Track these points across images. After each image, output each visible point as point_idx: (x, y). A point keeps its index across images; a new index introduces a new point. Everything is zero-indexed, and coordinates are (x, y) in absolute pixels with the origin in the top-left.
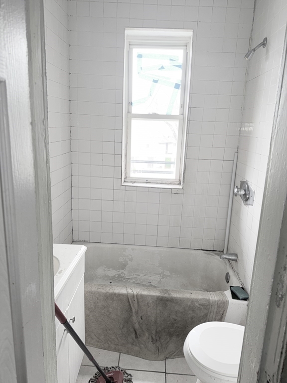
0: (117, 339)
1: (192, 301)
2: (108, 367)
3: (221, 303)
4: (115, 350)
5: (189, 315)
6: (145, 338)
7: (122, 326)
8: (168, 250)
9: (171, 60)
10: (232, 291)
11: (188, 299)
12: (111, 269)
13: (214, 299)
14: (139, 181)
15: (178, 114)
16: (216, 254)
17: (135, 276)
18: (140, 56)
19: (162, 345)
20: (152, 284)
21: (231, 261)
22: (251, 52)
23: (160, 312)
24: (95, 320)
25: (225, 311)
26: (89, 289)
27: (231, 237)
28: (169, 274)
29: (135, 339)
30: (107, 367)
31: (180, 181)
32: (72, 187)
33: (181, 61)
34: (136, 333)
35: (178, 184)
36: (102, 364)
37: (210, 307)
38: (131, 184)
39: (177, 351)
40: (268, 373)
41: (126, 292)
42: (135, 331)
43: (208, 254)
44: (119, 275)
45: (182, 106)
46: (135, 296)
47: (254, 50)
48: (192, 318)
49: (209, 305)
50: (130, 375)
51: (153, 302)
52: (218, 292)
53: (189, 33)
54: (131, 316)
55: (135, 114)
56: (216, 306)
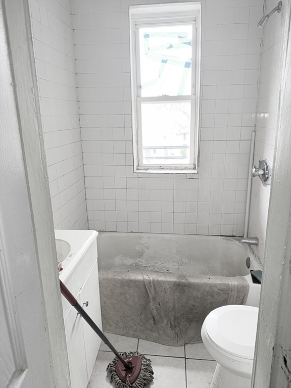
0: (136, 325)
1: (211, 286)
2: (127, 352)
3: (241, 288)
4: (134, 336)
5: (208, 301)
6: (164, 324)
7: (140, 313)
8: (185, 237)
9: (179, 37)
10: (252, 275)
11: (206, 284)
12: (128, 258)
13: (233, 283)
14: (152, 168)
15: (190, 95)
16: (235, 239)
17: (152, 264)
18: (147, 36)
19: (181, 331)
20: (170, 271)
21: (252, 246)
22: (265, 19)
23: (178, 298)
24: (113, 307)
25: (246, 296)
26: (105, 276)
27: (251, 221)
28: (187, 261)
29: (153, 325)
30: (125, 353)
31: (194, 165)
32: (84, 177)
33: (190, 38)
34: (154, 320)
35: (193, 169)
36: (120, 349)
37: (230, 292)
38: (144, 171)
39: (196, 337)
40: (284, 348)
41: (142, 279)
42: (153, 318)
43: (227, 240)
44: (136, 264)
45: (194, 86)
46: (152, 282)
47: (268, 16)
48: (211, 304)
49: (228, 290)
50: (149, 360)
51: (170, 288)
52: (238, 276)
53: (197, 6)
54: (148, 302)
55: (145, 98)
56: (236, 291)
